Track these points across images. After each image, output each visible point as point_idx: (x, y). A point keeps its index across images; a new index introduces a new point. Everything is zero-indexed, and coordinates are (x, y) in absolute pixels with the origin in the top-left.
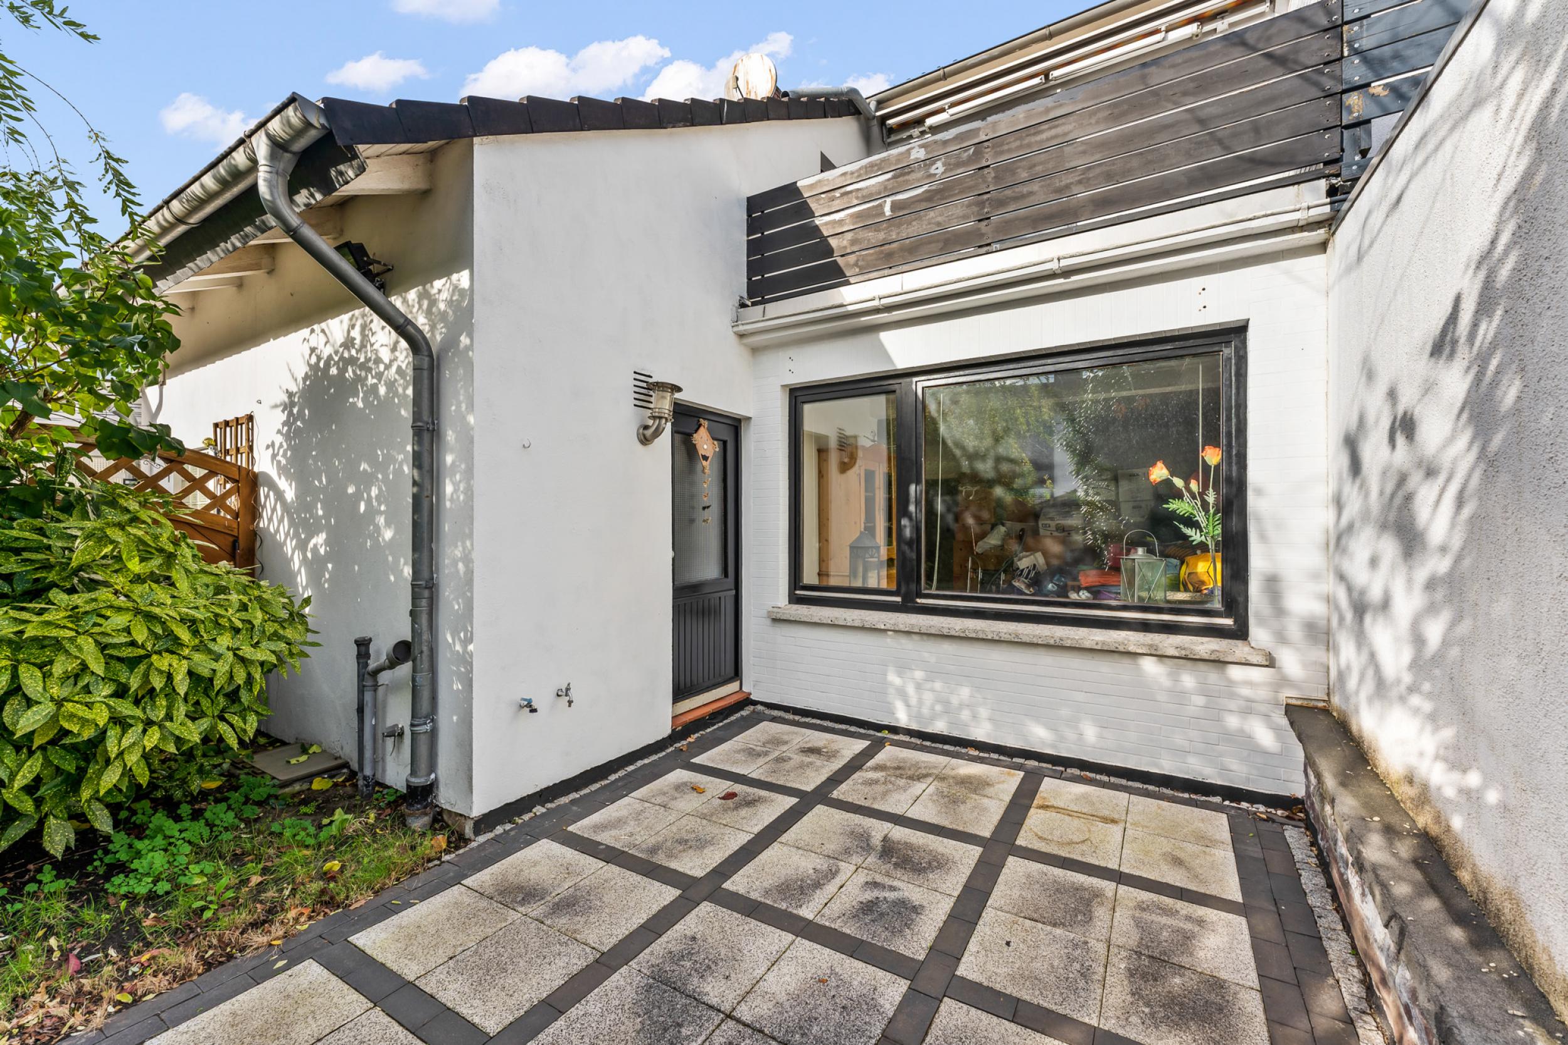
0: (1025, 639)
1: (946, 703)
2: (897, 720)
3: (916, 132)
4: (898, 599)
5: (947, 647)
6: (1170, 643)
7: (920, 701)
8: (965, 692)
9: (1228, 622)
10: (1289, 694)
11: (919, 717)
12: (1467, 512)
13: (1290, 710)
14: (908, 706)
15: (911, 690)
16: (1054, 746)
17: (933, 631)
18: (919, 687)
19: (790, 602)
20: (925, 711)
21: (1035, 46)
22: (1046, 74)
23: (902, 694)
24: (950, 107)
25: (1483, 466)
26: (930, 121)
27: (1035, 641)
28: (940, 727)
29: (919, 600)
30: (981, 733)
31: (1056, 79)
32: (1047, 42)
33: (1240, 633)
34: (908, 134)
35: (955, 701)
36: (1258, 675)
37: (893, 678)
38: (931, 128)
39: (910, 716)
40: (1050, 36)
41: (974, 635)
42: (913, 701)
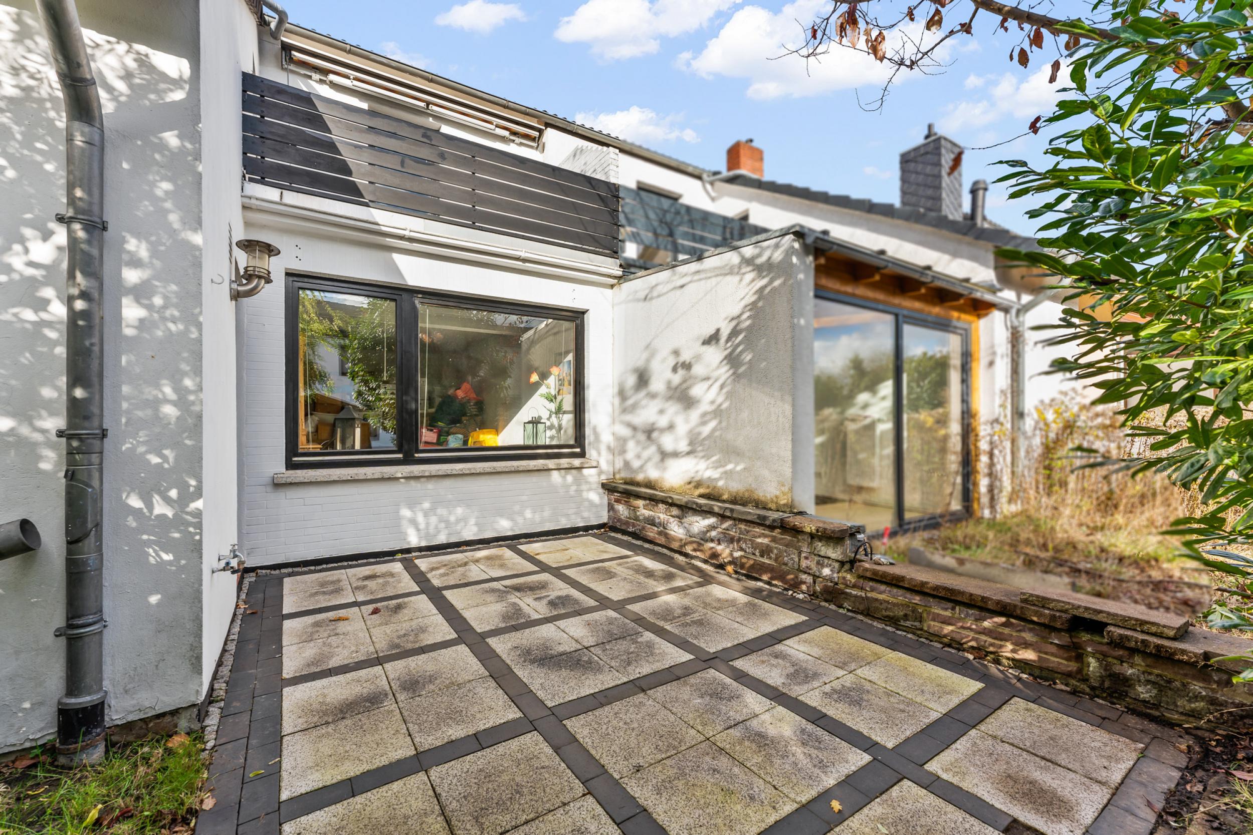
0: (500, 470)
1: (447, 522)
2: (409, 543)
3: (316, 76)
4: (400, 456)
5: (448, 483)
6: (564, 462)
7: (428, 524)
8: (459, 511)
9: (578, 450)
10: (603, 478)
11: (427, 536)
12: (725, 390)
13: (604, 486)
14: (418, 530)
15: (420, 519)
16: (512, 530)
17: (440, 473)
18: (426, 515)
19: (287, 469)
20: (432, 530)
21: (419, 79)
22: (428, 103)
23: (413, 522)
24: (354, 79)
25: (733, 377)
26: (332, 77)
27: (504, 470)
28: (442, 539)
29: (416, 455)
30: (469, 533)
31: (432, 111)
32: (427, 82)
33: (582, 455)
34: (309, 74)
35: (452, 519)
36: (593, 471)
37: (406, 513)
38: (331, 82)
39: (420, 538)
40: (431, 81)
41: (468, 472)
42: (422, 526)
